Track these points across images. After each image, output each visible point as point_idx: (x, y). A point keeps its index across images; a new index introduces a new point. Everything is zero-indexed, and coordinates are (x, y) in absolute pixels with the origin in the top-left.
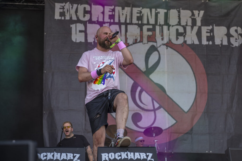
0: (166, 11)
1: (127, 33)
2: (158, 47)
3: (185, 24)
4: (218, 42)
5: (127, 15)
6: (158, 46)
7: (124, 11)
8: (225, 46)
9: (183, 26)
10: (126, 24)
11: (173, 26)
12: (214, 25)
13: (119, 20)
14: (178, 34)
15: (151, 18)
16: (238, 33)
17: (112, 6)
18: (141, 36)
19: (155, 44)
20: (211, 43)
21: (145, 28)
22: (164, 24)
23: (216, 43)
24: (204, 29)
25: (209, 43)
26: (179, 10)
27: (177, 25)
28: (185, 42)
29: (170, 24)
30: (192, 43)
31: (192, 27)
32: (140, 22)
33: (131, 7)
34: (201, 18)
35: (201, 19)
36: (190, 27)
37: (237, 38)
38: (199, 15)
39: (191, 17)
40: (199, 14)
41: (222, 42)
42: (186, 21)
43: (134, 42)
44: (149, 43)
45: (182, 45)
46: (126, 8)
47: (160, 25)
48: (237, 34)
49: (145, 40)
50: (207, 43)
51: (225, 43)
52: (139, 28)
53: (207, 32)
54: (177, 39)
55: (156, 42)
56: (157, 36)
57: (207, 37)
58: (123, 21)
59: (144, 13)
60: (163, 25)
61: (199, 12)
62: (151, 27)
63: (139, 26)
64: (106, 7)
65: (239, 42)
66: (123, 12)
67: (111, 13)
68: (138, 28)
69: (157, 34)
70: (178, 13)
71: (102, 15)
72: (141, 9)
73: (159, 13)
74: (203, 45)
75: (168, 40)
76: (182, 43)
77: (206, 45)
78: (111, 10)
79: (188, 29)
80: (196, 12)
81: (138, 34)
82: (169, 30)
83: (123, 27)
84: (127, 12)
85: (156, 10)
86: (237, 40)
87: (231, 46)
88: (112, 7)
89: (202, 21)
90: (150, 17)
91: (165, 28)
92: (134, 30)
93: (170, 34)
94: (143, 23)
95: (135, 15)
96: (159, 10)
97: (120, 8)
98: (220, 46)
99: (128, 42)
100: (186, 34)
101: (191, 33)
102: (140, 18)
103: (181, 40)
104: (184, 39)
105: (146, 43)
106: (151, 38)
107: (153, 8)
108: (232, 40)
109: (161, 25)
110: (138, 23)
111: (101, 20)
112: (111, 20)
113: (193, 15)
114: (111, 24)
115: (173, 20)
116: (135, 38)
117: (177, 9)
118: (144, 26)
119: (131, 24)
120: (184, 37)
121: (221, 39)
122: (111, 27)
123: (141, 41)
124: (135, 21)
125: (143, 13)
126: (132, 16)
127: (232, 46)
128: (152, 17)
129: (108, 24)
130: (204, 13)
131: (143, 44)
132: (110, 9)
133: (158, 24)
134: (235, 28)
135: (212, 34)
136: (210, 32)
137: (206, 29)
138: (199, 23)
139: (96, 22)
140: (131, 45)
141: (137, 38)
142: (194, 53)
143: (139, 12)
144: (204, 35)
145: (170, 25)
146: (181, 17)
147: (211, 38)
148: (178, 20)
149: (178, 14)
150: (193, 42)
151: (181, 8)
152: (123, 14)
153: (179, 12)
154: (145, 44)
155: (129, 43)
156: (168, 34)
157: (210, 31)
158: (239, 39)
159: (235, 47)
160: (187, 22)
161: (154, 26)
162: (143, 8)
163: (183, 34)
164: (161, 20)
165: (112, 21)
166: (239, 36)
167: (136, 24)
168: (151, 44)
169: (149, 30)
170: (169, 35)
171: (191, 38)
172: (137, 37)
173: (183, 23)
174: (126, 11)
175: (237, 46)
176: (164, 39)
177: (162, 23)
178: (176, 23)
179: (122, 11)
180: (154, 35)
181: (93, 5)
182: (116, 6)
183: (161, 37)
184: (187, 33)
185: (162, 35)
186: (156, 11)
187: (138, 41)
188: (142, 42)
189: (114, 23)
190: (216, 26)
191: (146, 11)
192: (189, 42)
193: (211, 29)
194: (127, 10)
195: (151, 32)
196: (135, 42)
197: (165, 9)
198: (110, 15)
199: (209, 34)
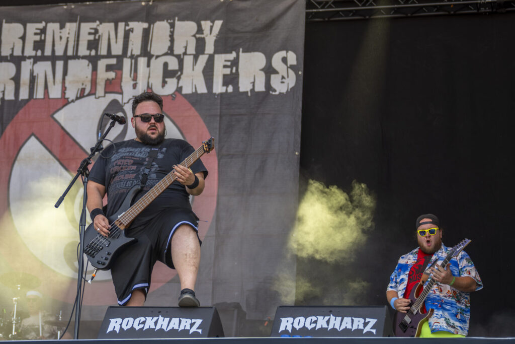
0: (146, 25)
1: (67, 78)
2: (125, 103)
3: (183, 50)
4: (244, 86)
5: (69, 39)
6: (125, 100)
7: (63, 30)
8: (259, 93)
9: (178, 57)
10: (66, 58)
11: (157, 57)
12: (241, 50)
13: (53, 51)
14: (168, 74)
15: (116, 42)
16: (289, 66)
17: (41, 22)
18: (94, 83)
19: (118, 97)
20: (230, 89)
21: (102, 64)
22: (141, 53)
23: (242, 89)
24: (220, 60)
25: (227, 90)
26: (172, 21)
27: (166, 54)
28: (179, 89)
29: (152, 53)
30: (194, 91)
31: (196, 58)
32: (93, 53)
33: (78, 23)
34: (214, 36)
35: (215, 38)
36: (192, 57)
37: (285, 76)
38: (212, 30)
39: (194, 36)
40: (212, 27)
41: (254, 86)
42: (185, 45)
43: (79, 96)
44: (107, 95)
45: (173, 97)
46: (68, 25)
47: (132, 57)
48: (286, 67)
49: (100, 90)
50: (223, 90)
51: (260, 87)
52: (90, 65)
53: (225, 66)
54: (164, 83)
55: (121, 93)
56: (124, 80)
57: (225, 76)
58: (59, 52)
59: (102, 34)
60: (138, 56)
61: (211, 24)
62: (113, 61)
63: (90, 61)
64: (29, 25)
65: (288, 84)
66: (61, 34)
67: (38, 38)
68: (88, 65)
69: (124, 76)
70: (171, 28)
71: (21, 41)
72: (98, 25)
73: (132, 32)
74: (215, 94)
75: (145, 88)
76: (174, 94)
77: (221, 94)
78: (38, 31)
79: (188, 60)
80: (206, 25)
81: (87, 77)
82: (149, 65)
83: (60, 65)
84: (69, 34)
85: (127, 25)
86: (284, 80)
87: (271, 92)
88: (41, 25)
89: (216, 42)
90: (115, 40)
91: (142, 61)
92: (80, 70)
93: (151, 75)
94: (99, 54)
95: (85, 38)
96: (132, 25)
97: (56, 26)
98: (249, 94)
99: (67, 96)
100: (182, 73)
101: (193, 70)
102: (93, 45)
103: (171, 86)
104: (178, 83)
105: (101, 97)
106: (113, 86)
107: (122, 21)
108: (275, 81)
109: (135, 57)
110: (90, 54)
111: (18, 52)
112: (37, 51)
113: (200, 30)
114: (36, 59)
115: (159, 45)
116: (81, 87)
117: (169, 21)
118: (100, 60)
119: (76, 57)
120: (179, 78)
121: (252, 80)
122: (36, 66)
123: (92, 93)
124: (83, 51)
125: (100, 33)
126: (78, 41)
127: (274, 93)
128: (118, 40)
129: (32, 60)
130: (223, 25)
131: (96, 98)
132: (37, 29)
133: (129, 54)
134: (283, 54)
135: (234, 71)
136: (231, 67)
137: (223, 61)
138: (210, 48)
139: (9, 58)
140: (73, 101)
141: (86, 86)
142: (196, 113)
143: (93, 31)
144: (220, 71)
145: (153, 56)
146: (175, 37)
147: (231, 79)
148: (169, 44)
149: (171, 31)
150: (196, 88)
151: (177, 18)
152: (61, 38)
153: (172, 26)
154: (99, 97)
155: (68, 99)
156: (147, 75)
157: (231, 64)
158: (288, 77)
159: (280, 93)
160: (186, 48)
161: (120, 58)
162: (101, 23)
163: (177, 73)
164: (135, 46)
165: (39, 53)
166: (290, 71)
167: (84, 57)
168: (111, 97)
169: (109, 68)
170: (149, 77)
171: (193, 80)
172: (85, 84)
173: (178, 50)
174: (68, 31)
175: (283, 93)
176: (138, 85)
177: (137, 51)
178: (165, 50)
179: (59, 31)
180: (119, 78)
181: (6, 22)
182: (50, 22)
183: (133, 82)
184: (185, 71)
185: (135, 79)
186: (127, 28)
187: (87, 92)
188: (95, 94)
189: (43, 58)
190: (243, 52)
191: (106, 29)
192: (187, 90)
193: (234, 58)
194: (70, 30)
195: (113, 71)
196: (81, 95)
197: (146, 21)
198: (35, 42)
199: (228, 71)
